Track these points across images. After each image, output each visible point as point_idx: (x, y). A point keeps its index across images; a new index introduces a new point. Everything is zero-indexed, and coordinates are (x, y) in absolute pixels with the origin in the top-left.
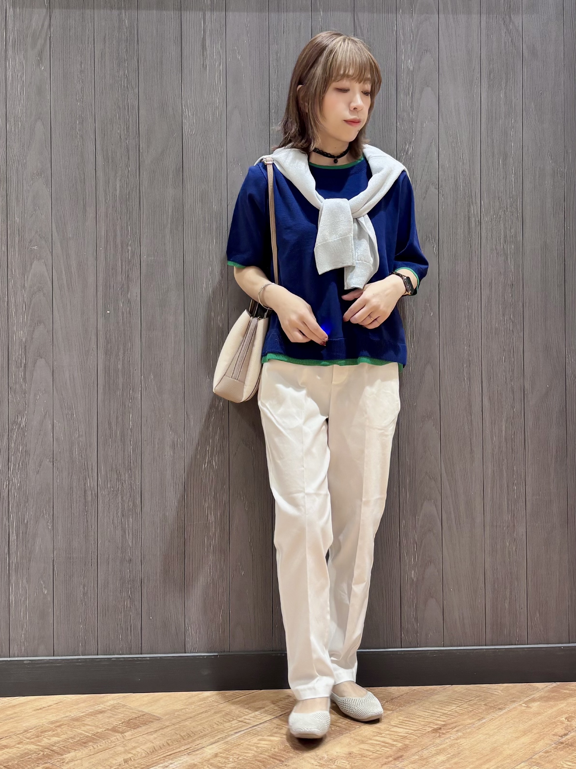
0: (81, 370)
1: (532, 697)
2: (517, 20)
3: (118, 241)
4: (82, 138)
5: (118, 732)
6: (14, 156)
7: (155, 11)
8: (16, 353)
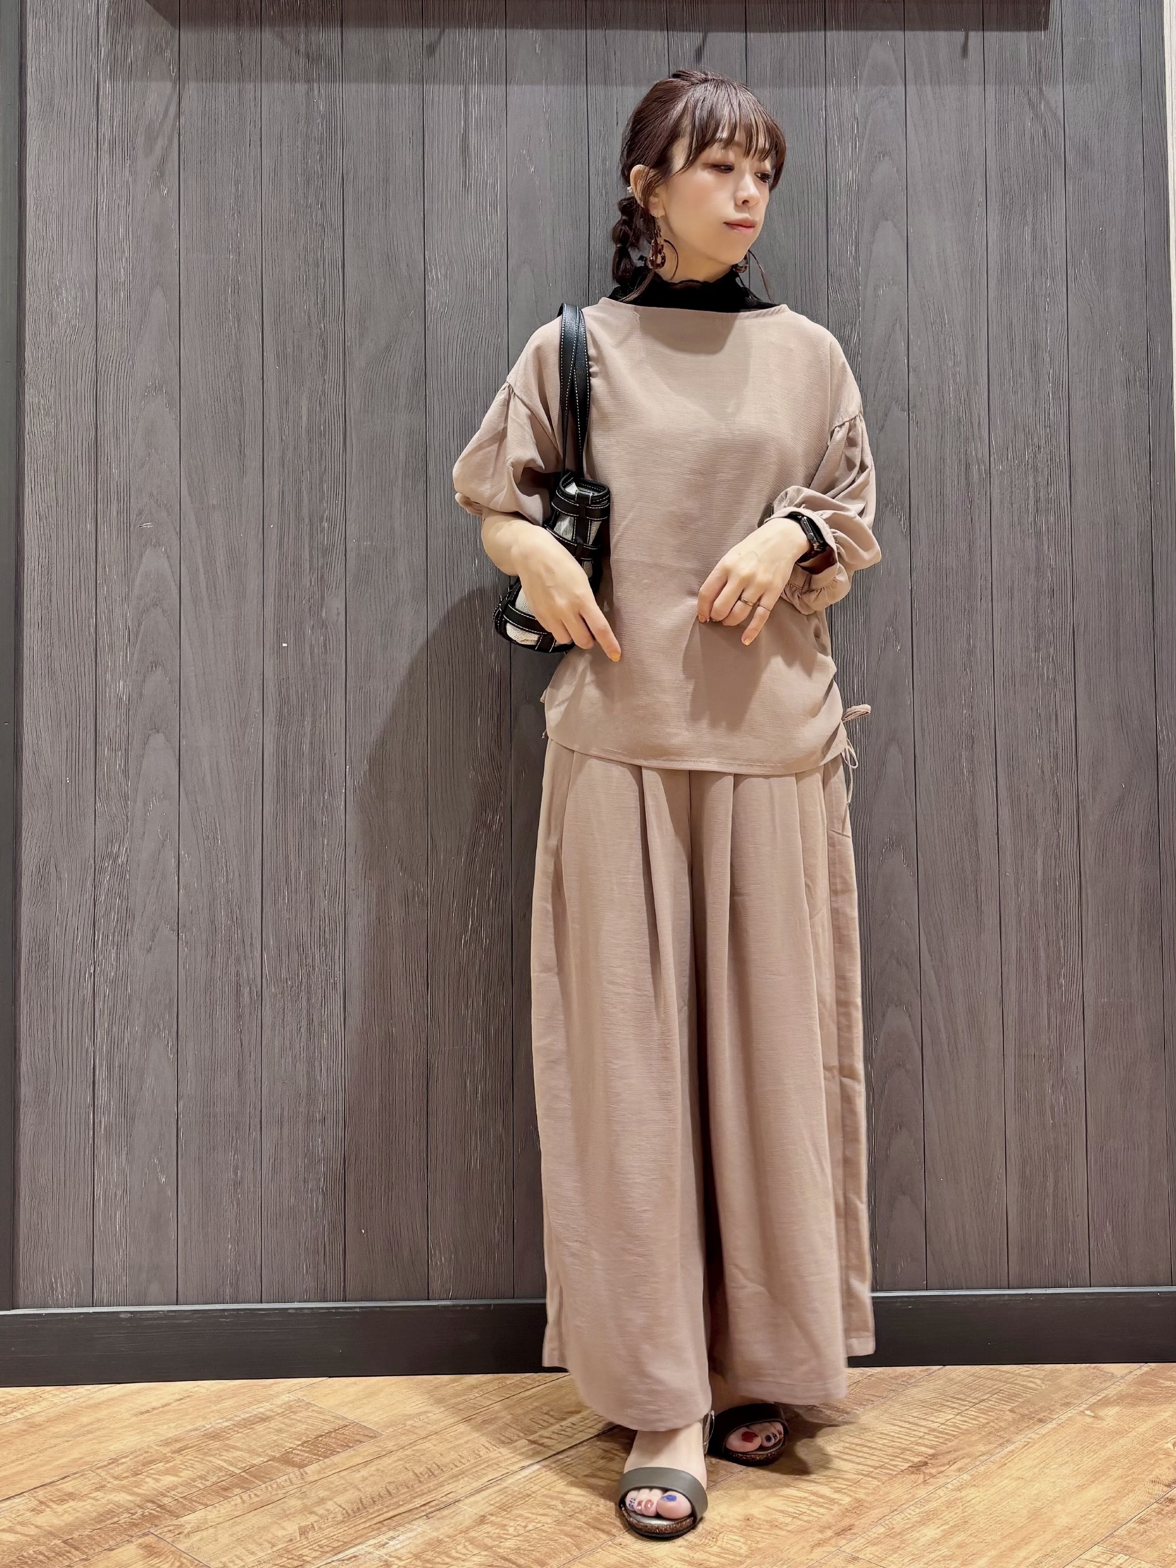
0: (233, 755)
1: (1103, 1395)
2: (1054, 95)
3: (305, 511)
4: (239, 321)
5: (293, 1464)
6: (110, 355)
7: (374, 84)
8: (110, 723)
